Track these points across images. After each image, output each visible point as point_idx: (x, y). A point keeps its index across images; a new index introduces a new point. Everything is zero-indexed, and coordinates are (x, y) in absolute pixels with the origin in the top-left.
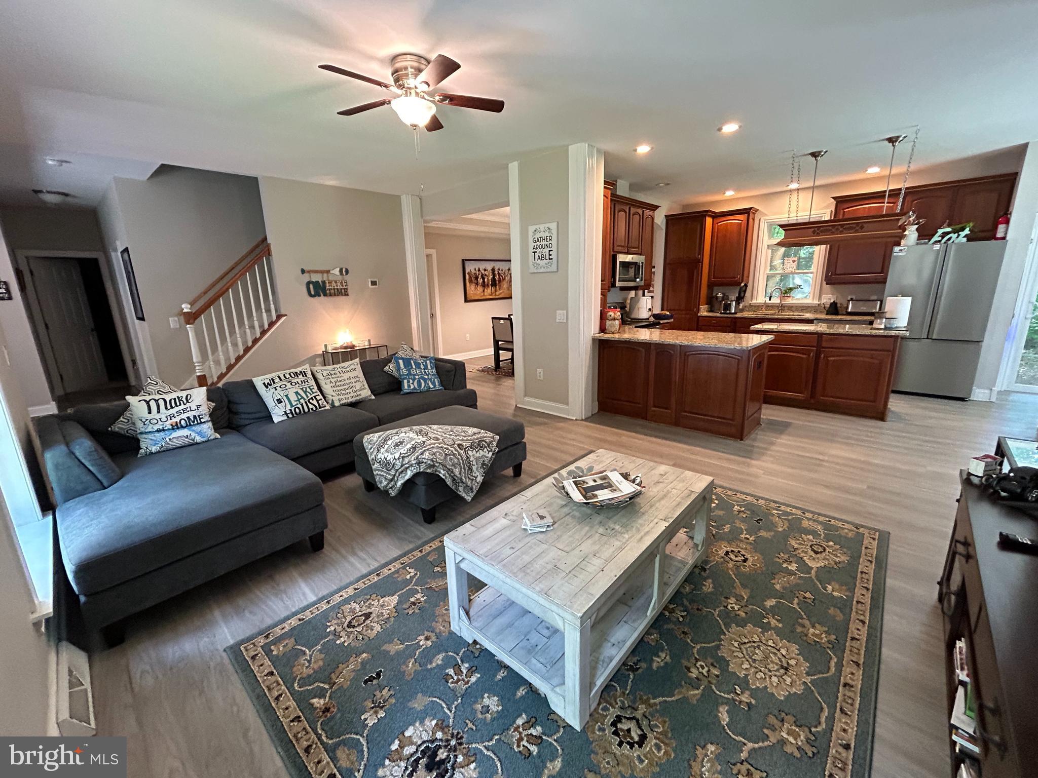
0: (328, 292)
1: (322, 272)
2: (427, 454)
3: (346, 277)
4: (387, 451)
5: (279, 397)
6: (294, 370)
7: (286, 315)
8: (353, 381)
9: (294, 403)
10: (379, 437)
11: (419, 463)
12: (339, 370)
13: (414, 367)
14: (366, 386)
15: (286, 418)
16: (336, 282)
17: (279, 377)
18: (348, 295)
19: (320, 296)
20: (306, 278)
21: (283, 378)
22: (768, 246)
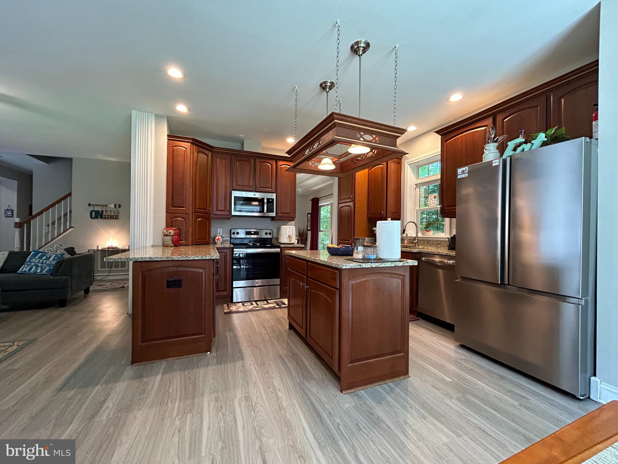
1: (102, 206)
7: (73, 228)
13: (37, 258)
16: (111, 211)
20: (91, 208)
22: (416, 185)
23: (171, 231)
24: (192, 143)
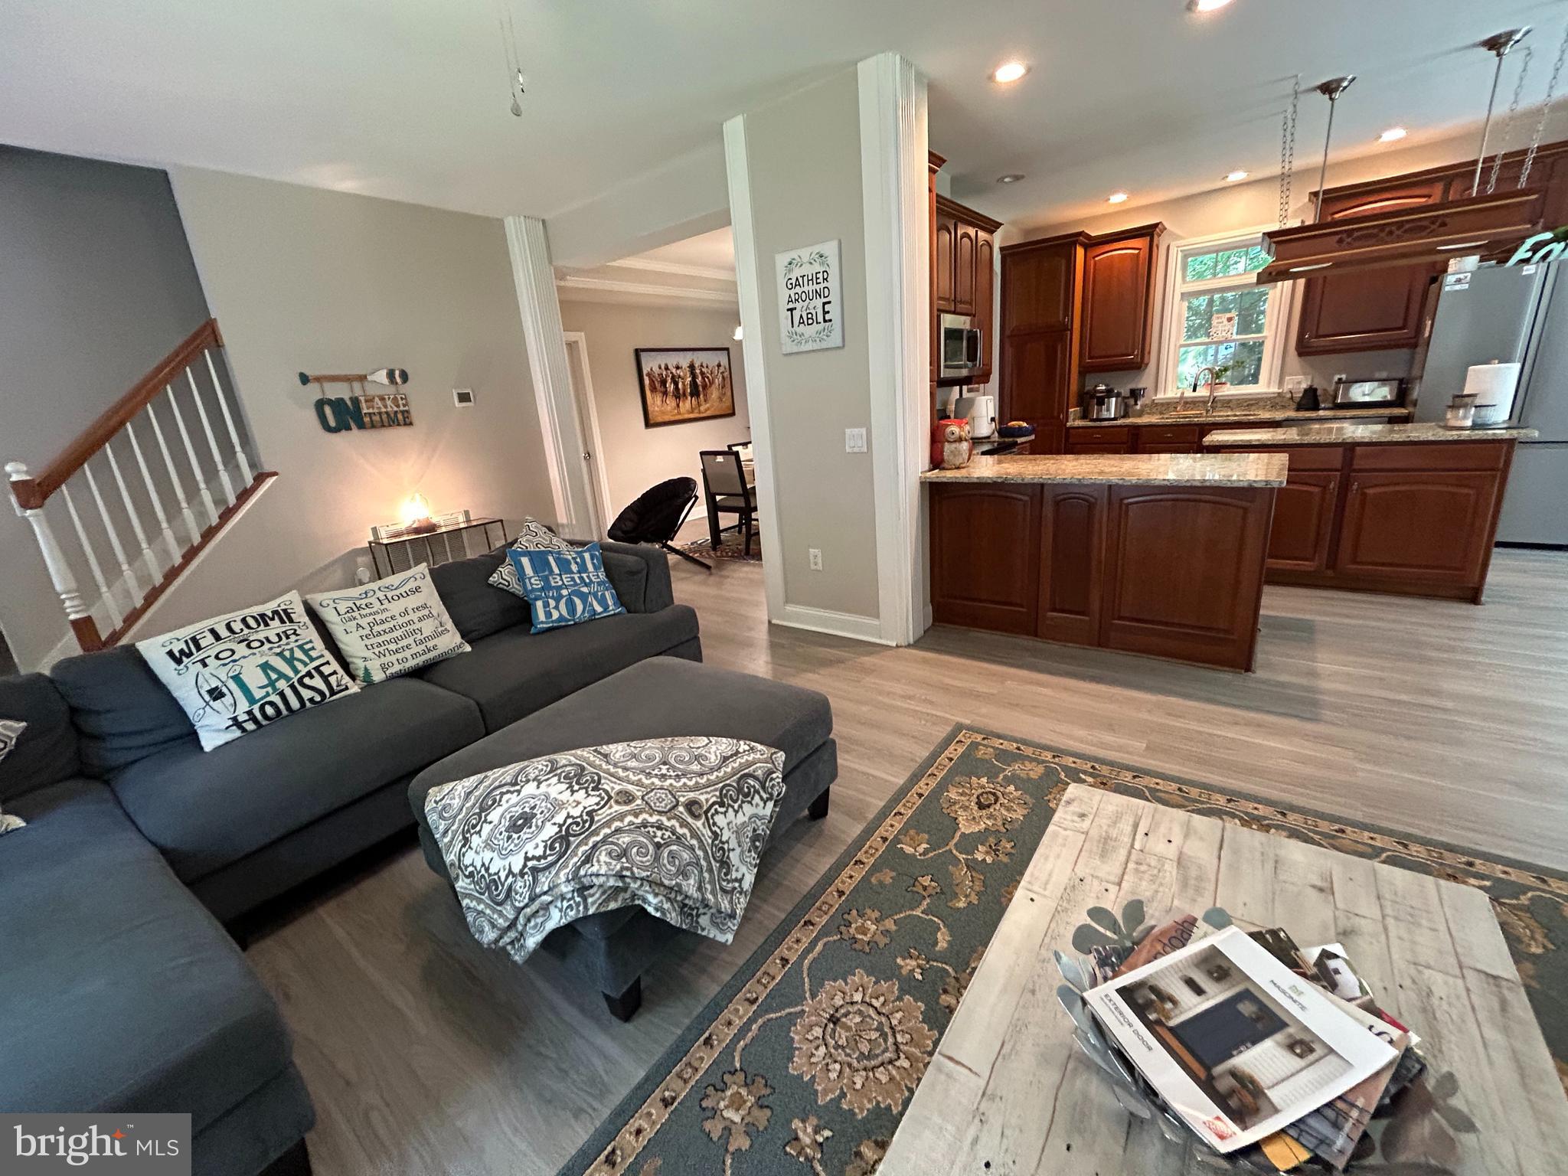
0: (367, 419)
1: (347, 379)
2: (603, 858)
3: (405, 389)
4: (488, 845)
5: (214, 683)
6: (256, 610)
7: (275, 474)
8: (414, 617)
9: (258, 694)
10: (468, 794)
11: (583, 890)
12: (380, 594)
13: (556, 571)
14: (450, 624)
15: (238, 733)
16: (382, 399)
17: (213, 631)
18: (411, 424)
19: (349, 428)
20: (314, 392)
21: (223, 632)
22: (1183, 294)
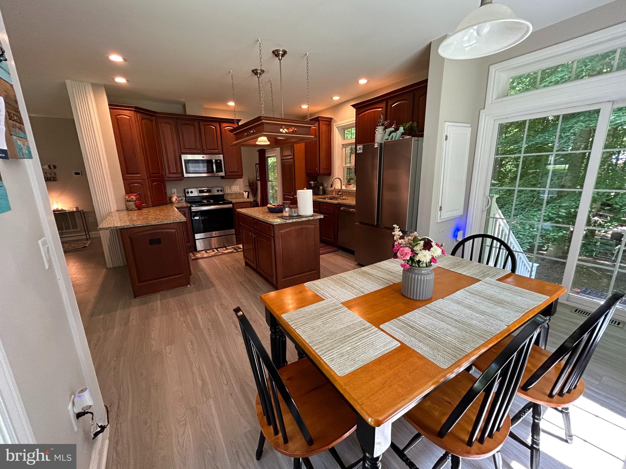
3: (55, 171)
18: (56, 181)
22: (343, 145)
23: (133, 197)
24: (134, 111)
